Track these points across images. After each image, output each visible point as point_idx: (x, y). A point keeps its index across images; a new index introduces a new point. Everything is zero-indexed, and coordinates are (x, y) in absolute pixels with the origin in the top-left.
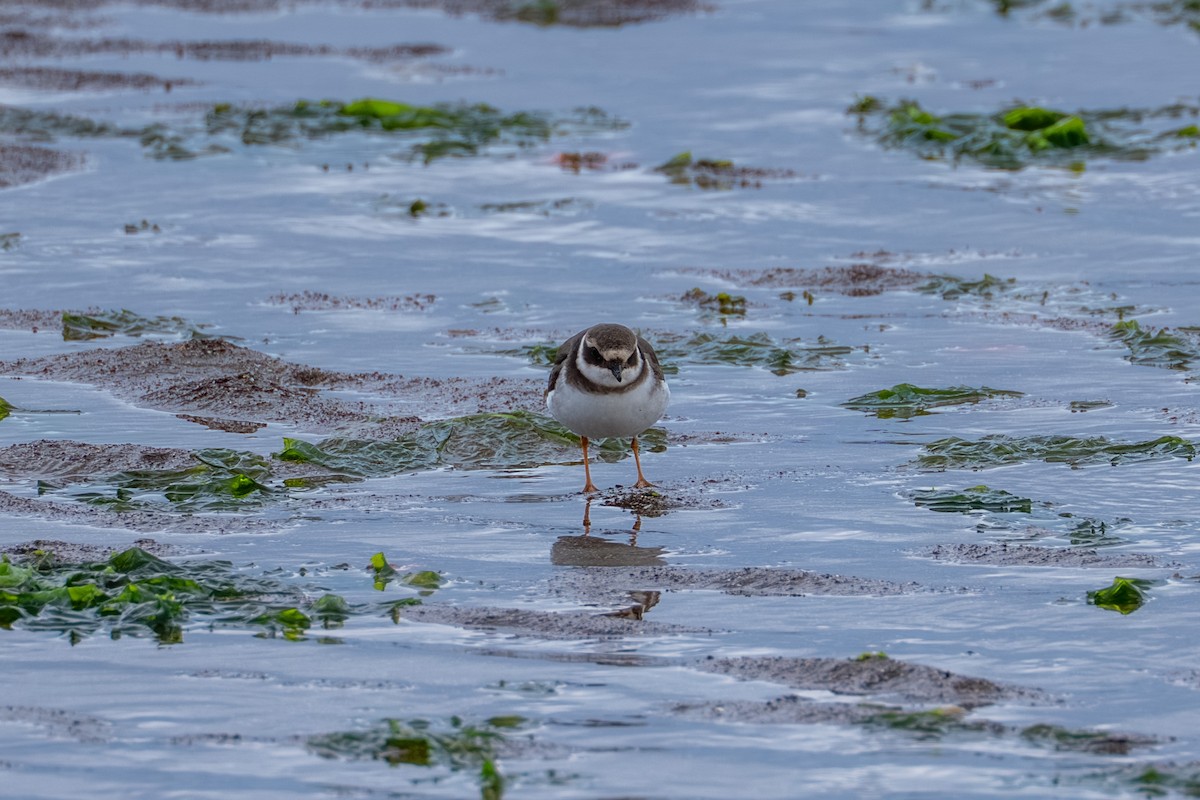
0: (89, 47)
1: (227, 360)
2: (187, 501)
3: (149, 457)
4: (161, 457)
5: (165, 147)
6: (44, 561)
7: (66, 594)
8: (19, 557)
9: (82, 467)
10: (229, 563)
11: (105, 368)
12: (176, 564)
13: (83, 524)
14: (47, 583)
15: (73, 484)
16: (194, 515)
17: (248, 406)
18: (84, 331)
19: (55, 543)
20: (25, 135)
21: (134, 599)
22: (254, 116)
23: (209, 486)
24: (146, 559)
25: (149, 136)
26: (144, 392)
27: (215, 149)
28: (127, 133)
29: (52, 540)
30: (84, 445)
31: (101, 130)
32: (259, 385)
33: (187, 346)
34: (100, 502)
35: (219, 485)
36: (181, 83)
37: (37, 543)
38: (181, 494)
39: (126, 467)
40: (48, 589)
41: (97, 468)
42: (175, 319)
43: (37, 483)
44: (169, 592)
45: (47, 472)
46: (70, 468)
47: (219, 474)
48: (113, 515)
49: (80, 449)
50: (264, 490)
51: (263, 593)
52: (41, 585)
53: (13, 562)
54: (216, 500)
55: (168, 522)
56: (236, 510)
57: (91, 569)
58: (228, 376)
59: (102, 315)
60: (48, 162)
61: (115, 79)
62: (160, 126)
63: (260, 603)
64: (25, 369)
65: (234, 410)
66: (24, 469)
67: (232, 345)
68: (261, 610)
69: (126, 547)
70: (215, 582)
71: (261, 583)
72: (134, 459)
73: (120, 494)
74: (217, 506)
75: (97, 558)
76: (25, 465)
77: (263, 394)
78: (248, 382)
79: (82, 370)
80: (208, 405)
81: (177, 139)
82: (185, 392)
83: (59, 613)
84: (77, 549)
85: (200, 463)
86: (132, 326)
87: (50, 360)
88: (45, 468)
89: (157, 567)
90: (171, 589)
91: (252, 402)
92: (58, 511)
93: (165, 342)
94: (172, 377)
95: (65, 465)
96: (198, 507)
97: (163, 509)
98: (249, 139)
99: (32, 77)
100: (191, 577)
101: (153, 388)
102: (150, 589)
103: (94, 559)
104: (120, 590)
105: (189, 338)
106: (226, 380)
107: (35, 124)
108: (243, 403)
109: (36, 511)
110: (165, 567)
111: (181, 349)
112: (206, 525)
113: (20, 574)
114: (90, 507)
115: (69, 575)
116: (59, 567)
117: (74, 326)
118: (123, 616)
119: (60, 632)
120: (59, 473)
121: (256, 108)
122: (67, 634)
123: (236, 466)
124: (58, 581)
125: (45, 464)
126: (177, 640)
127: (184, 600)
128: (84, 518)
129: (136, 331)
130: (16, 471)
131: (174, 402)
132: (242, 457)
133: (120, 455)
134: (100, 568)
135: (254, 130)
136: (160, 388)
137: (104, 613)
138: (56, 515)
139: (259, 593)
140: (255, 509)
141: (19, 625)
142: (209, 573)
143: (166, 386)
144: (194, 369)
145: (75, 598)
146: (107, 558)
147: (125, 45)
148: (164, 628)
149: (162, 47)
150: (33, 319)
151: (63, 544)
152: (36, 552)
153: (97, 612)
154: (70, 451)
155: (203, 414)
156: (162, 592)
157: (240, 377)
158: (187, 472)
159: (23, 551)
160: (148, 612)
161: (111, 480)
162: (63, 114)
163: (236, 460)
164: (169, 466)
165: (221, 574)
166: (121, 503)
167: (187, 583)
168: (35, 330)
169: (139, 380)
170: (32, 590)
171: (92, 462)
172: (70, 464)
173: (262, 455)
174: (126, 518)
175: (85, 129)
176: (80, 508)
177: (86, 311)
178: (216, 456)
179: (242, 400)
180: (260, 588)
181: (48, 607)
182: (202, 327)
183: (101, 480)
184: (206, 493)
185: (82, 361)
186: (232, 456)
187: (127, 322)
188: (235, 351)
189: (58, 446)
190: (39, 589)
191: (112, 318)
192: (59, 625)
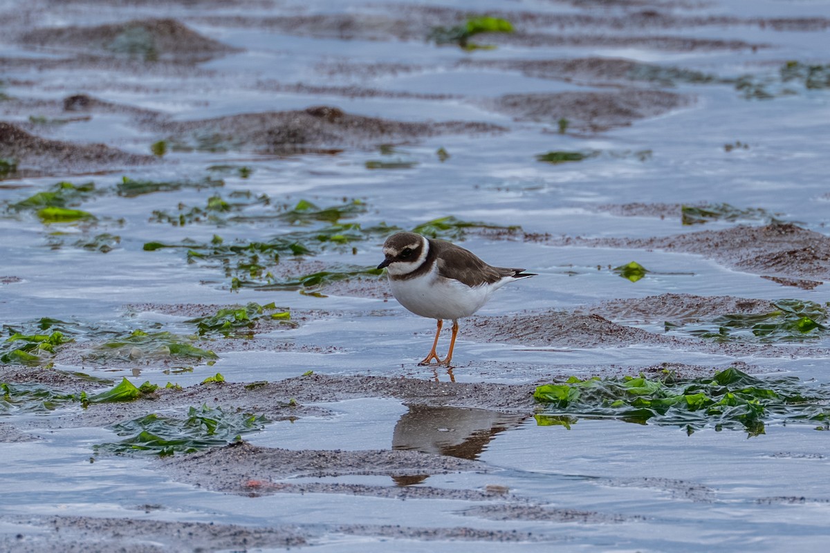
0: (699, 22)
1: (796, 238)
2: (768, 335)
3: (742, 305)
4: (750, 305)
5: (752, 91)
6: (669, 377)
7: (684, 400)
8: (652, 375)
9: (695, 312)
10: (797, 378)
11: (711, 244)
12: (760, 379)
13: (696, 351)
14: (671, 392)
15: (689, 324)
16: (773, 345)
17: (810, 270)
18: (696, 217)
19: (676, 365)
20: (656, 83)
21: (731, 403)
22: (814, 70)
23: (783, 325)
24: (739, 376)
25: (741, 83)
26: (738, 260)
27: (787, 92)
28: (726, 81)
29: (675, 362)
30: (697, 297)
31: (708, 79)
32: (818, 255)
33: (768, 228)
34: (708, 336)
35: (790, 324)
36: (764, 46)
37: (664, 365)
38: (764, 330)
39: (726, 312)
40: (672, 396)
41: (705, 313)
42: (759, 210)
43: (664, 323)
44: (756, 399)
45: (671, 315)
46: (687, 313)
47: (791, 317)
48: (716, 346)
49: (694, 300)
50: (821, 328)
51: (820, 399)
52: (667, 394)
53: (647, 378)
54: (788, 335)
55: (754, 350)
56: (802, 341)
57: (701, 383)
58: (796, 249)
59: (709, 207)
60: (671, 101)
61: (718, 44)
62: (749, 76)
63: (819, 406)
64: (656, 244)
65: (800, 273)
66: (655, 313)
67: (799, 228)
68: (820, 411)
69: (726, 368)
70: (788, 392)
71: (819, 392)
72: (731, 308)
73: (722, 331)
74: (789, 339)
75: (706, 375)
76: (655, 311)
77: (821, 262)
78: (810, 253)
79: (695, 245)
80: (782, 269)
81: (760, 86)
82: (766, 260)
83: (680, 413)
84: (692, 369)
85: (777, 309)
86: (730, 214)
87: (673, 238)
88: (669, 313)
89: (747, 381)
90: (757, 396)
91: (813, 267)
92: (679, 343)
93: (753, 226)
94: (757, 250)
95: (684, 311)
96: (775, 340)
97: (751, 341)
98: (811, 85)
99: (661, 43)
100: (771, 388)
101: (745, 258)
102: (742, 397)
103: (703, 376)
104: (721, 397)
105: (769, 223)
106: (795, 252)
107: (663, 75)
108: (806, 268)
109: (664, 342)
110: (752, 381)
111: (764, 230)
112: (781, 352)
113: (653, 386)
114: (701, 340)
115: (686, 387)
116: (680, 381)
117: (690, 215)
118: (724, 415)
119: (678, 427)
120: (679, 316)
121: (815, 64)
122: (685, 427)
123: (802, 312)
124: (679, 391)
125: (670, 310)
126: (761, 431)
127: (766, 404)
128: (696, 348)
129: (734, 217)
130: (650, 315)
131: (758, 267)
132: (806, 305)
133: (722, 304)
134: (708, 382)
135: (814, 79)
136: (749, 258)
137: (711, 413)
138: (677, 345)
139: (818, 399)
140: (815, 341)
141: (652, 422)
142: (783, 385)
143: (753, 256)
144: (773, 245)
145: (691, 402)
146: (713, 375)
147: (725, 21)
148: (752, 424)
149: (750, 22)
150: (661, 210)
151: (682, 365)
152: (664, 371)
153: (705, 413)
154: (687, 301)
155: (779, 275)
156: (751, 398)
157: (805, 250)
158: (768, 316)
159: (655, 370)
160: (741, 412)
161: (715, 321)
162: (682, 68)
163: (802, 307)
164: (756, 311)
165: (791, 386)
166: (722, 337)
167: (768, 392)
168: (663, 217)
169: (735, 252)
170: (660, 397)
171: (702, 309)
172: (687, 310)
173: (820, 304)
174: (726, 347)
175: (697, 78)
176: (694, 340)
177: (698, 204)
178: (788, 304)
179: (806, 266)
180: (818, 396)
181: (672, 409)
182: (778, 215)
183: (708, 321)
184: (781, 330)
185: (695, 238)
186: (799, 304)
187: (726, 211)
188: (801, 232)
189: (678, 298)
190: (666, 397)
191: (716, 209)
192: (680, 422)
